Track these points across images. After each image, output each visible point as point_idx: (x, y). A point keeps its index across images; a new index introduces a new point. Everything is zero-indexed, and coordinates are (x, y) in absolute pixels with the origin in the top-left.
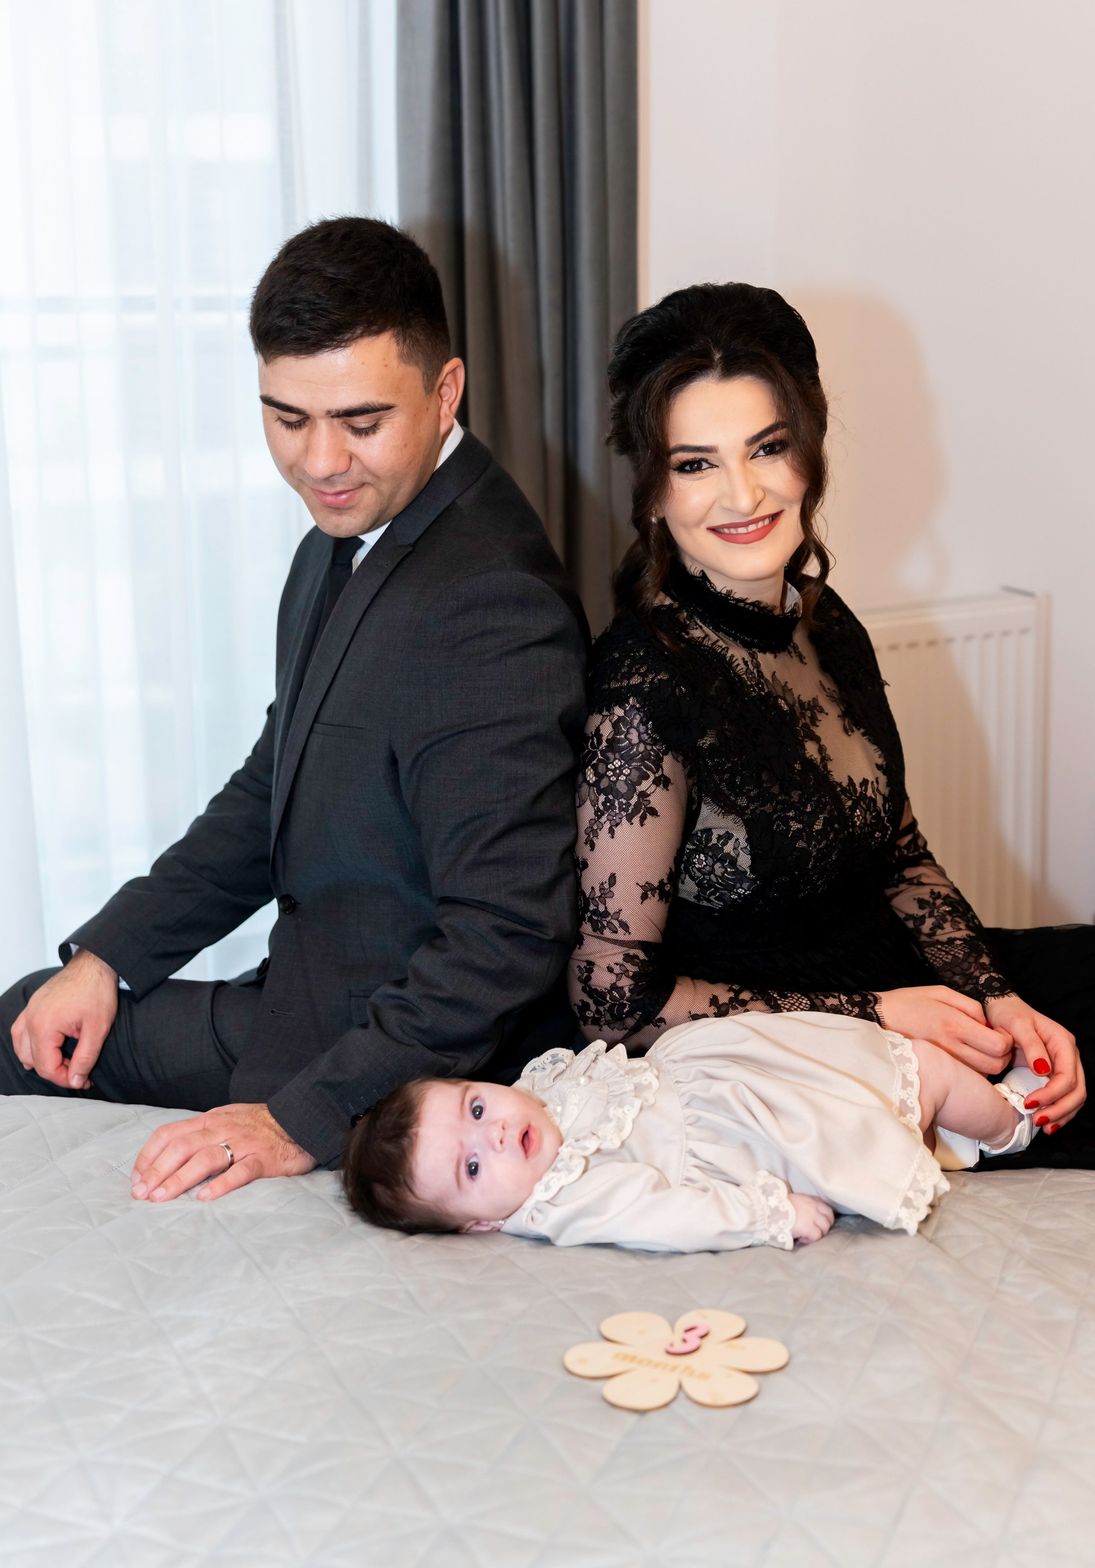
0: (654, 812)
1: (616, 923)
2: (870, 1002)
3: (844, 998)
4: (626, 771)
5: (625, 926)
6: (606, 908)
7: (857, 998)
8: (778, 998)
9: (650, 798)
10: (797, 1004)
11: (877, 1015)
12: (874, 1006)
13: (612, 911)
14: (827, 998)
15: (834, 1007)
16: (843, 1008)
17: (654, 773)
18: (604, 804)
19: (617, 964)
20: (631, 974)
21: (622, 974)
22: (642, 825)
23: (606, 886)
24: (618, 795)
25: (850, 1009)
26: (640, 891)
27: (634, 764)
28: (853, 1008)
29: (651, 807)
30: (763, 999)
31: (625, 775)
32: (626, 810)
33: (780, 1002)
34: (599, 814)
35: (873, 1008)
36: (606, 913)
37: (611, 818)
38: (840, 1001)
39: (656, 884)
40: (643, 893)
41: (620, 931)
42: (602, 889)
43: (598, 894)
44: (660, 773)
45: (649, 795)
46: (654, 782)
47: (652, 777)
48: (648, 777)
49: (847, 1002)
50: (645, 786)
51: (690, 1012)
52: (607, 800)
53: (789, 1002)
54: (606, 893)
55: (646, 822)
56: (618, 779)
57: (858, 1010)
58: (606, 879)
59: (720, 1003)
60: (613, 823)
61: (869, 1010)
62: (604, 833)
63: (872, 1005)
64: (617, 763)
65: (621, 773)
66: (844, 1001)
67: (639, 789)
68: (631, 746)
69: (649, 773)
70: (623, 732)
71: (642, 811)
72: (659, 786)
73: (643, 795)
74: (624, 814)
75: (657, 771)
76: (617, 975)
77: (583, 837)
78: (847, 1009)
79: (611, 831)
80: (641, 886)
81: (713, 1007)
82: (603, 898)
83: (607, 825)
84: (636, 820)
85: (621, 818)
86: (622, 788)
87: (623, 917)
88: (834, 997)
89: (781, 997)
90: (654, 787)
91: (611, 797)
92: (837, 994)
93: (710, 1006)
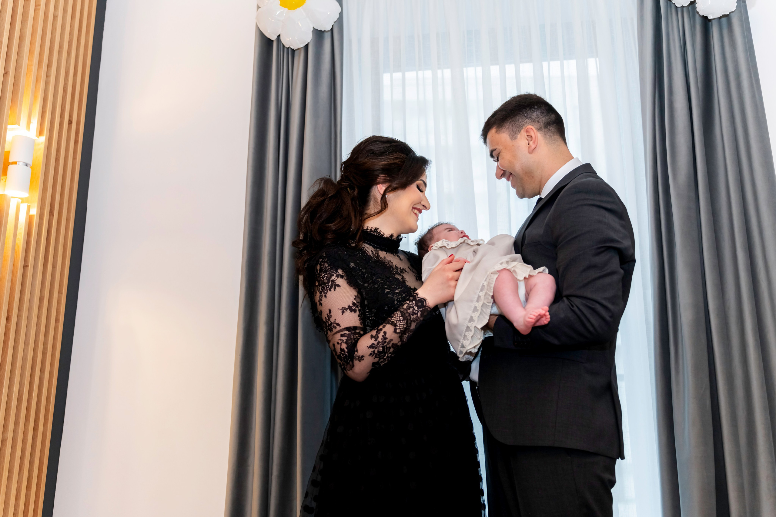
0: (339, 286)
1: (335, 325)
2: (416, 296)
3: (408, 302)
4: (326, 276)
5: (338, 325)
6: (331, 322)
7: (412, 298)
8: (391, 319)
9: (336, 281)
10: (397, 316)
11: (421, 298)
12: (418, 296)
13: (333, 322)
14: (403, 306)
15: (407, 308)
16: (410, 305)
17: (336, 274)
18: (322, 289)
19: (339, 340)
20: (345, 341)
21: (342, 343)
22: (335, 290)
23: (329, 314)
24: (325, 284)
25: (412, 303)
26: (341, 311)
27: (328, 272)
28: (412, 302)
29: (337, 284)
30: (386, 324)
31: (326, 277)
32: (328, 287)
33: (392, 320)
34: (321, 293)
35: (418, 298)
36: (332, 323)
37: (324, 292)
38: (407, 304)
39: (347, 307)
40: (342, 311)
41: (338, 327)
42: (328, 316)
43: (327, 318)
44: (338, 273)
45: (335, 280)
46: (336, 276)
47: (335, 275)
48: (333, 275)
49: (410, 302)
50: (333, 278)
51: (367, 347)
52: (322, 287)
53: (394, 318)
54: (329, 316)
55: (336, 289)
56: (324, 279)
57: (414, 302)
58: (328, 312)
59: (374, 335)
60: (325, 293)
61: (418, 299)
62: (323, 298)
63: (417, 297)
64: (323, 275)
65: (325, 277)
66: (409, 303)
67: (331, 279)
68: (326, 267)
69: (334, 274)
70: (322, 265)
71: (334, 286)
72: (338, 277)
73: (333, 281)
74: (328, 289)
75: (337, 273)
76: (340, 344)
77: (318, 303)
78: (411, 304)
79: (325, 296)
80: (341, 309)
81: (373, 339)
82: (329, 319)
83: (324, 295)
84: (332, 289)
85: (327, 291)
86: (326, 281)
87: (337, 322)
88: (405, 304)
89: (391, 318)
90: (336, 278)
91: (323, 286)
92: (405, 303)
93: (372, 339)
